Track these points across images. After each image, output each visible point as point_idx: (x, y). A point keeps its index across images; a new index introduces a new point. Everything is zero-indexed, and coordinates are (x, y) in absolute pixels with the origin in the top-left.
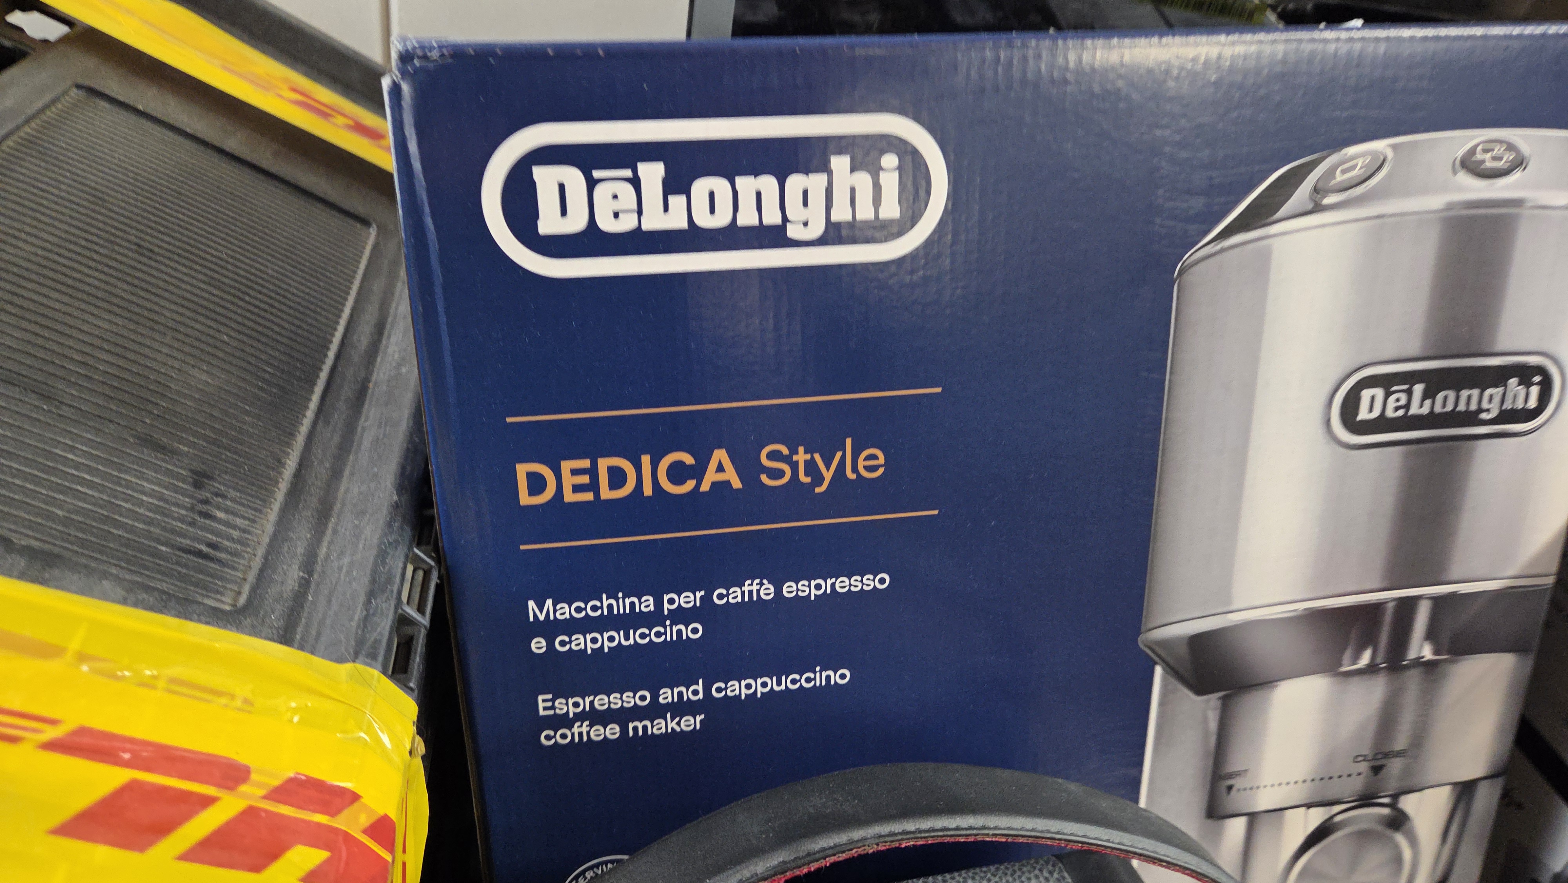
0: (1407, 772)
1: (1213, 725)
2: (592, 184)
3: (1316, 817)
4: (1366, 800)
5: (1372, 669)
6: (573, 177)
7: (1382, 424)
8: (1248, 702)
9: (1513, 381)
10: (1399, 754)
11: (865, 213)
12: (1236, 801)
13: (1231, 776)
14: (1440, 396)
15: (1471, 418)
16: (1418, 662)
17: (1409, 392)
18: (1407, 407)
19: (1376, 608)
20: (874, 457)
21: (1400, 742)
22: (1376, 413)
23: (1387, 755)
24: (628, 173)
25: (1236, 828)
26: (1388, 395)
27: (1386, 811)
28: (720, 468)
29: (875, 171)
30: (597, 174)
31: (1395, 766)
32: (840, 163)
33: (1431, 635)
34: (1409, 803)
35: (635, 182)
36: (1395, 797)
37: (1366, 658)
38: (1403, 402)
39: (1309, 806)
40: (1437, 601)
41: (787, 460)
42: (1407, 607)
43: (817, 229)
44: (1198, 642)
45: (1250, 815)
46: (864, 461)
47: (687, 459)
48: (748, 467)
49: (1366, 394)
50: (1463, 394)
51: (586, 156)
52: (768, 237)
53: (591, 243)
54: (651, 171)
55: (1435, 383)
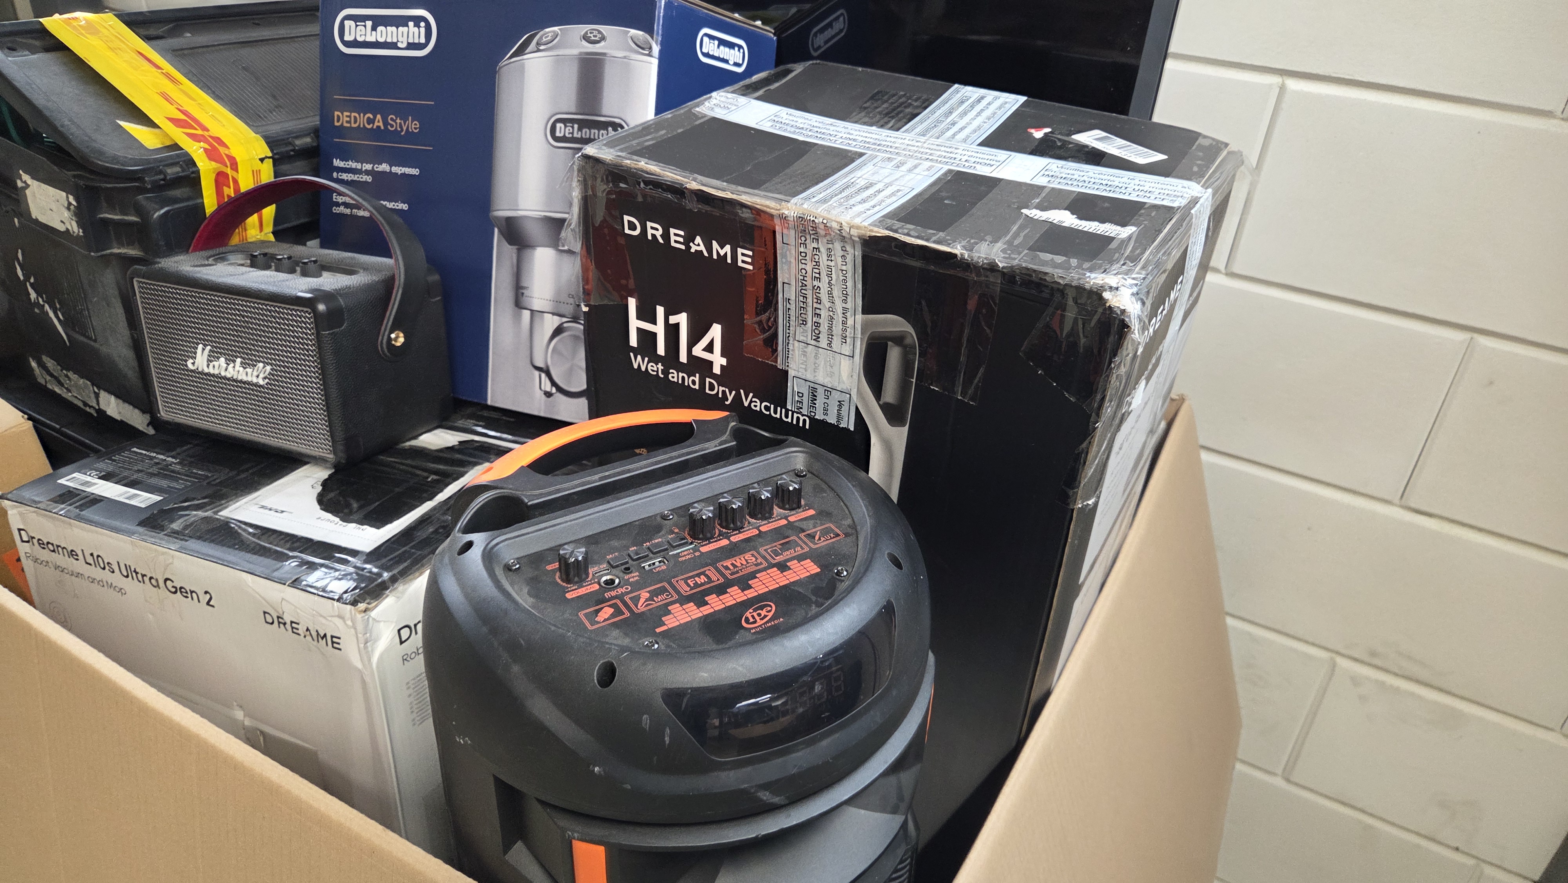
1: (515, 261)
2: (357, 26)
3: (556, 321)
4: (574, 319)
6: (352, 23)
7: (563, 139)
8: (527, 252)
9: (610, 129)
11: (416, 41)
12: (525, 301)
13: (523, 287)
14: (584, 131)
17: (573, 127)
18: (572, 133)
20: (415, 124)
22: (562, 135)
24: (363, 24)
25: (526, 314)
26: (566, 126)
28: (379, 122)
29: (419, 27)
30: (358, 24)
32: (411, 24)
35: (365, 26)
38: (571, 131)
39: (553, 314)
41: (394, 121)
43: (404, 45)
44: (509, 220)
45: (532, 311)
46: (413, 126)
47: (371, 116)
48: (385, 122)
49: (559, 125)
50: (593, 131)
51: (356, 18)
52: (393, 46)
53: (355, 44)
54: (369, 24)
55: (583, 124)
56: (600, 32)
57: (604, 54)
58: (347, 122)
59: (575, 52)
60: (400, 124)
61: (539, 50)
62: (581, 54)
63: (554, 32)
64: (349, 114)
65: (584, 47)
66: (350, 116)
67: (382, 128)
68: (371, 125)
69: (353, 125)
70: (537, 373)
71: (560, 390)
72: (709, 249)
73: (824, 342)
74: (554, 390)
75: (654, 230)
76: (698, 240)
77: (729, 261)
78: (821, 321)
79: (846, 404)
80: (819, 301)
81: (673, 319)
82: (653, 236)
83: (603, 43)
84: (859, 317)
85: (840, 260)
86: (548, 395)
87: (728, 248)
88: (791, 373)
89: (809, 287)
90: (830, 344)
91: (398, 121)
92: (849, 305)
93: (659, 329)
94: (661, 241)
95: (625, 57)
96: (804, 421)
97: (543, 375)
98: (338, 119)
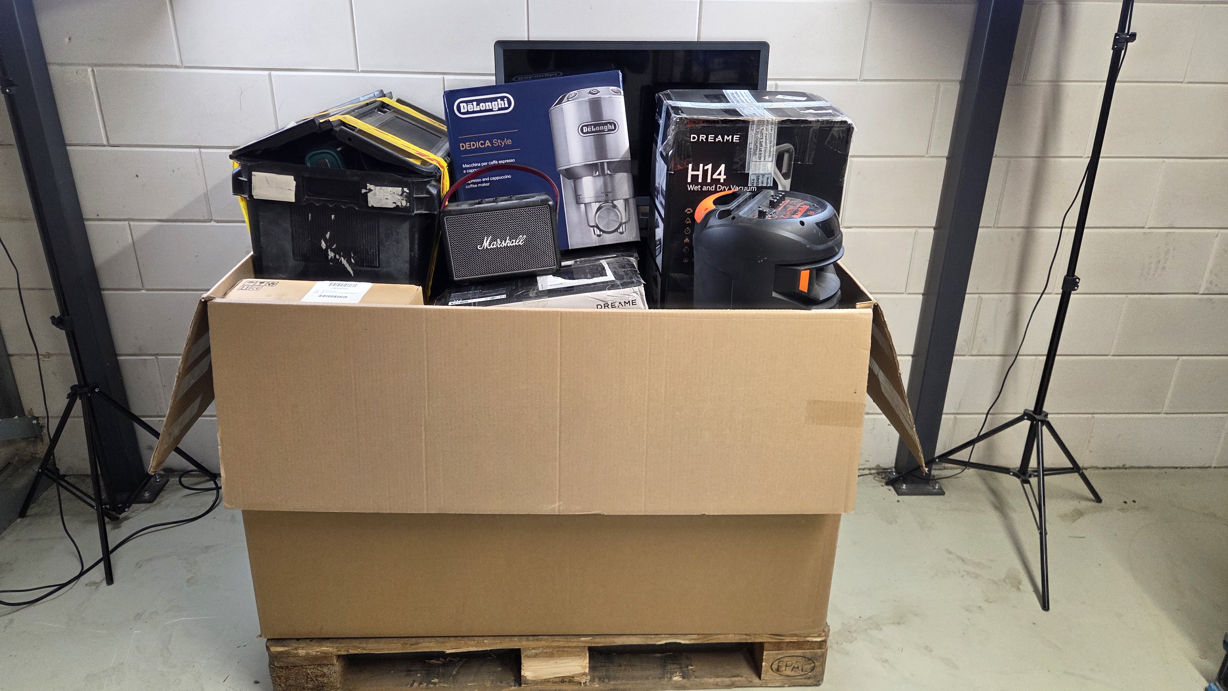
0: (613, 196)
1: (573, 186)
2: (467, 105)
3: (598, 205)
4: (606, 202)
5: (599, 175)
6: (465, 104)
7: (588, 133)
8: (578, 181)
9: (608, 125)
10: (610, 192)
11: (503, 106)
12: (581, 200)
13: (579, 195)
14: (597, 128)
15: (603, 131)
16: (608, 174)
17: (591, 127)
18: (591, 129)
19: (597, 164)
21: (609, 190)
22: (587, 131)
23: (607, 192)
25: (583, 206)
26: (588, 128)
27: (611, 204)
28: (488, 144)
29: (504, 101)
31: (610, 194)
32: (499, 100)
33: (608, 169)
34: (615, 202)
35: (473, 104)
36: (612, 201)
37: (597, 173)
39: (596, 202)
40: (607, 162)
41: (497, 141)
42: (602, 164)
43: (497, 109)
44: (566, 170)
45: (585, 204)
46: (509, 142)
47: (483, 142)
48: (491, 143)
49: (584, 128)
50: (601, 127)
51: (467, 102)
52: (491, 110)
53: (468, 113)
54: (475, 103)
55: (595, 126)
56: (596, 90)
57: (600, 98)
58: (468, 147)
59: (587, 99)
60: (500, 142)
61: (568, 101)
62: (589, 99)
63: (575, 93)
64: (469, 143)
65: (589, 96)
66: (470, 144)
67: (490, 146)
68: (484, 146)
69: (472, 148)
70: (592, 229)
71: (604, 232)
72: (723, 139)
73: (762, 159)
74: (601, 233)
75: (703, 137)
76: (720, 136)
77: (730, 141)
78: (762, 153)
79: (770, 178)
80: (761, 145)
81: (706, 168)
82: (702, 140)
83: (599, 94)
84: (775, 147)
85: (770, 131)
86: (599, 236)
87: (730, 137)
88: (750, 173)
89: (759, 142)
90: (765, 159)
91: (499, 141)
92: (772, 144)
93: (700, 173)
94: (705, 140)
95: (610, 97)
96: (755, 189)
97: (595, 229)
98: (463, 147)
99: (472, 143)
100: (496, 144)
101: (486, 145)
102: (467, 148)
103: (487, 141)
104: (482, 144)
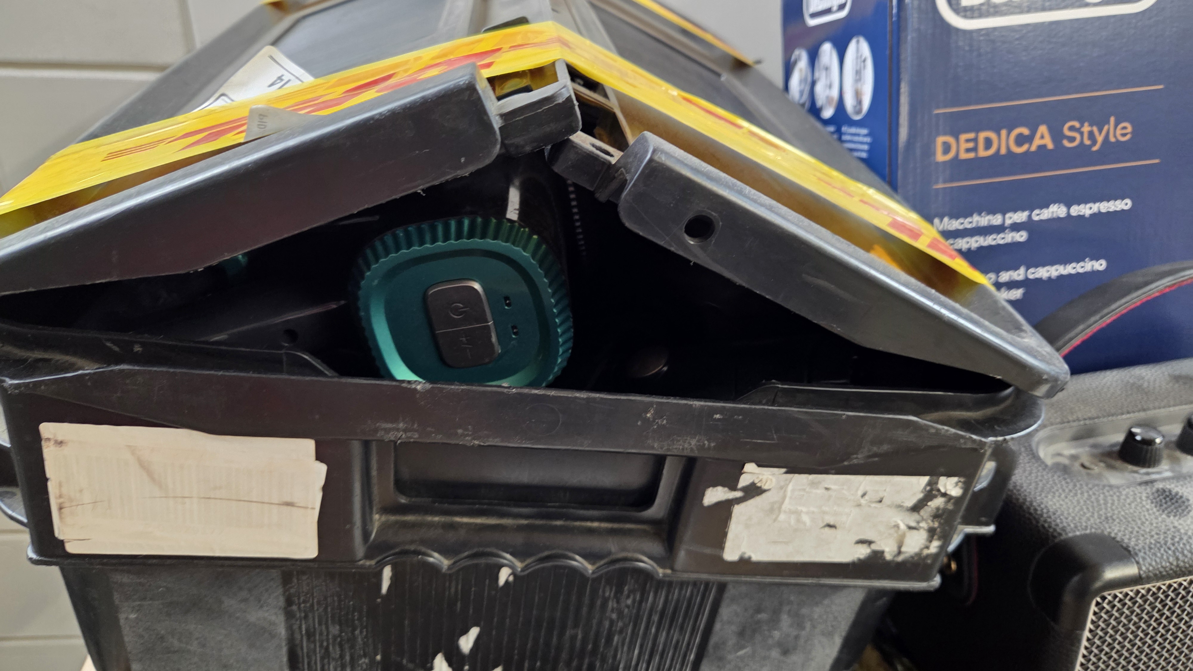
20: (1124, 128)
28: (1042, 137)
41: (1078, 130)
46: (1120, 131)
47: (1027, 132)
48: (1057, 135)
53: (984, 9)
58: (968, 150)
60: (1091, 135)
64: (972, 135)
66: (975, 140)
67: (1050, 146)
68: (1025, 146)
69: (983, 153)
98: (947, 148)
99: (982, 135)
100: (1072, 139)
101: (1037, 142)
102: (963, 156)
103: (1043, 129)
104: (1021, 140)
